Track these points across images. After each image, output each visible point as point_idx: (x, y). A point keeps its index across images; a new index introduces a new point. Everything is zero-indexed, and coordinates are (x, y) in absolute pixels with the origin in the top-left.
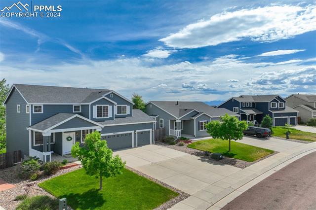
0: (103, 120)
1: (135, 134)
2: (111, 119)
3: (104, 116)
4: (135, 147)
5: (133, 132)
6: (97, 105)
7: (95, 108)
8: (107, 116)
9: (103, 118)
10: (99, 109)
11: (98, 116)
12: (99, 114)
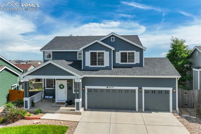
0: (96, 70)
1: (140, 92)
2: (108, 68)
3: (99, 64)
4: (140, 111)
5: (136, 88)
6: (90, 51)
7: (88, 54)
8: (103, 64)
9: (97, 66)
10: (93, 56)
11: (91, 64)
12: (93, 62)
